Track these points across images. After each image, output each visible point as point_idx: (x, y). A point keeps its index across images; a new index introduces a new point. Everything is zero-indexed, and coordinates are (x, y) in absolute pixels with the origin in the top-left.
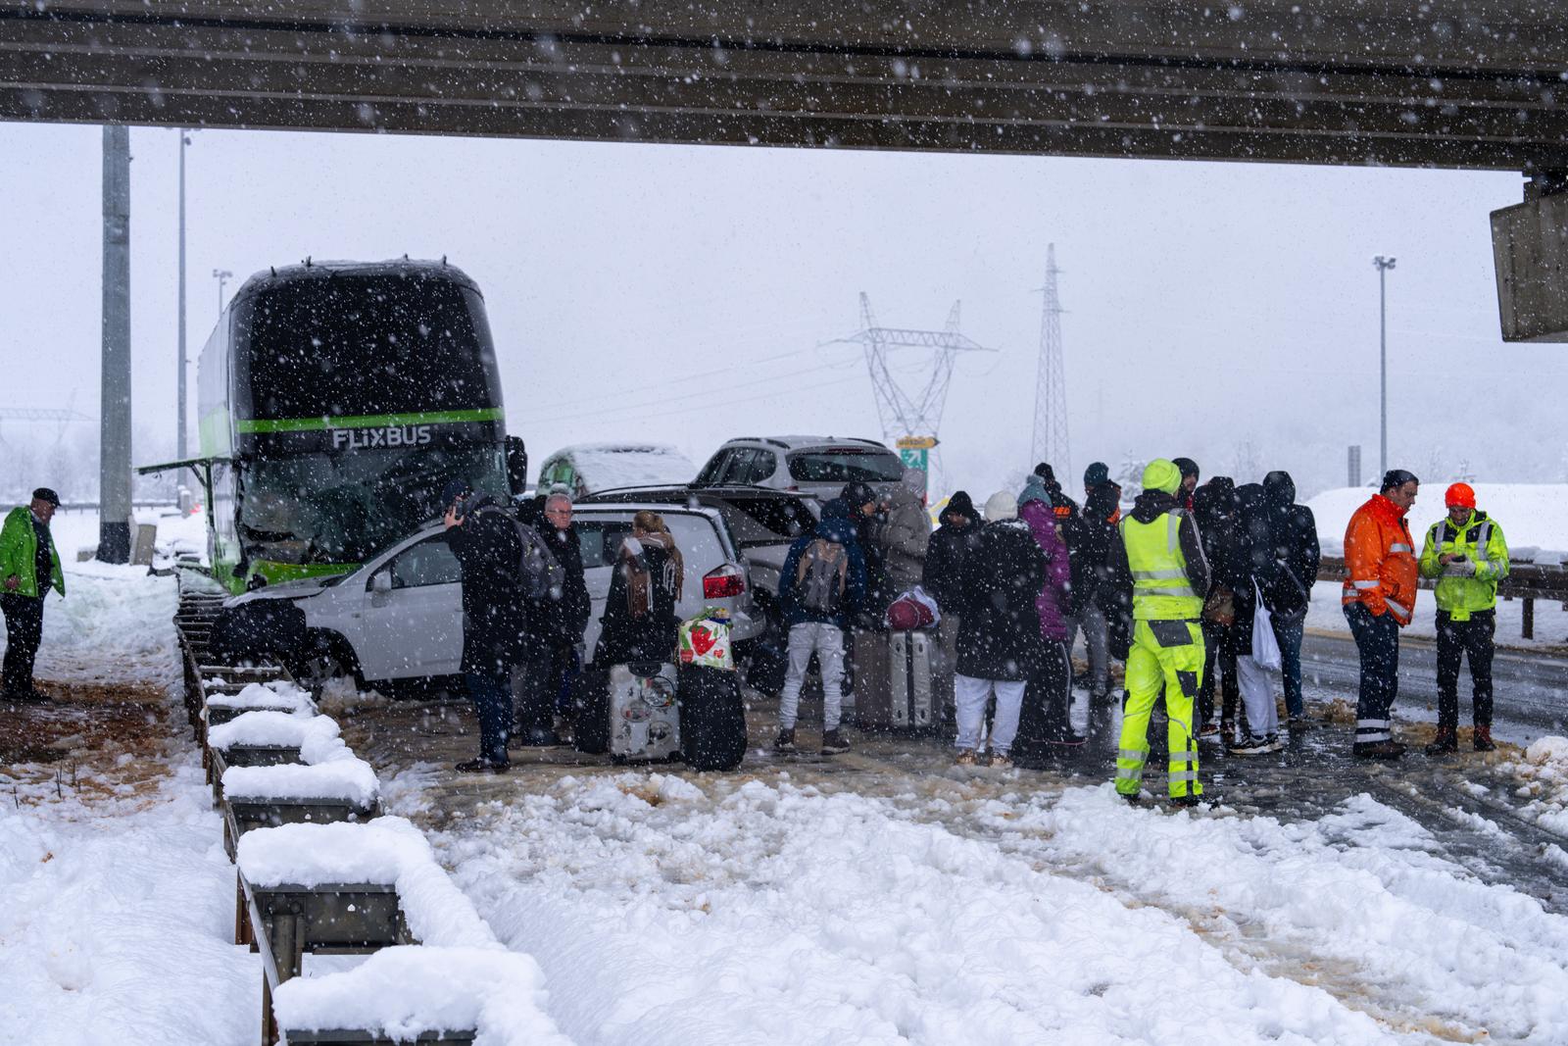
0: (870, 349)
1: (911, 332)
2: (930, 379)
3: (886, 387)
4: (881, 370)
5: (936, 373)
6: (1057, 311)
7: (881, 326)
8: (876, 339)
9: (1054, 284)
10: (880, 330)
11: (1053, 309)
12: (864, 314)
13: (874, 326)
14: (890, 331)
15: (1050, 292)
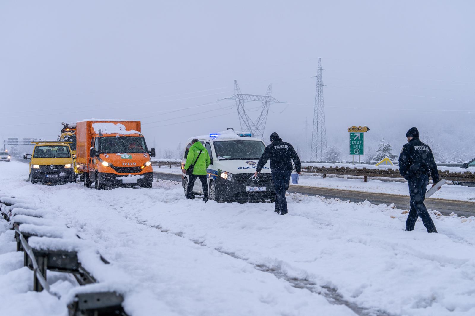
0: (238, 102)
1: (253, 96)
2: (260, 114)
3: (244, 117)
4: (242, 110)
5: (262, 112)
6: (322, 85)
7: (242, 94)
8: (240, 98)
9: (321, 74)
10: (242, 95)
11: (320, 85)
12: (236, 88)
13: (239, 93)
14: (245, 95)
15: (319, 78)
